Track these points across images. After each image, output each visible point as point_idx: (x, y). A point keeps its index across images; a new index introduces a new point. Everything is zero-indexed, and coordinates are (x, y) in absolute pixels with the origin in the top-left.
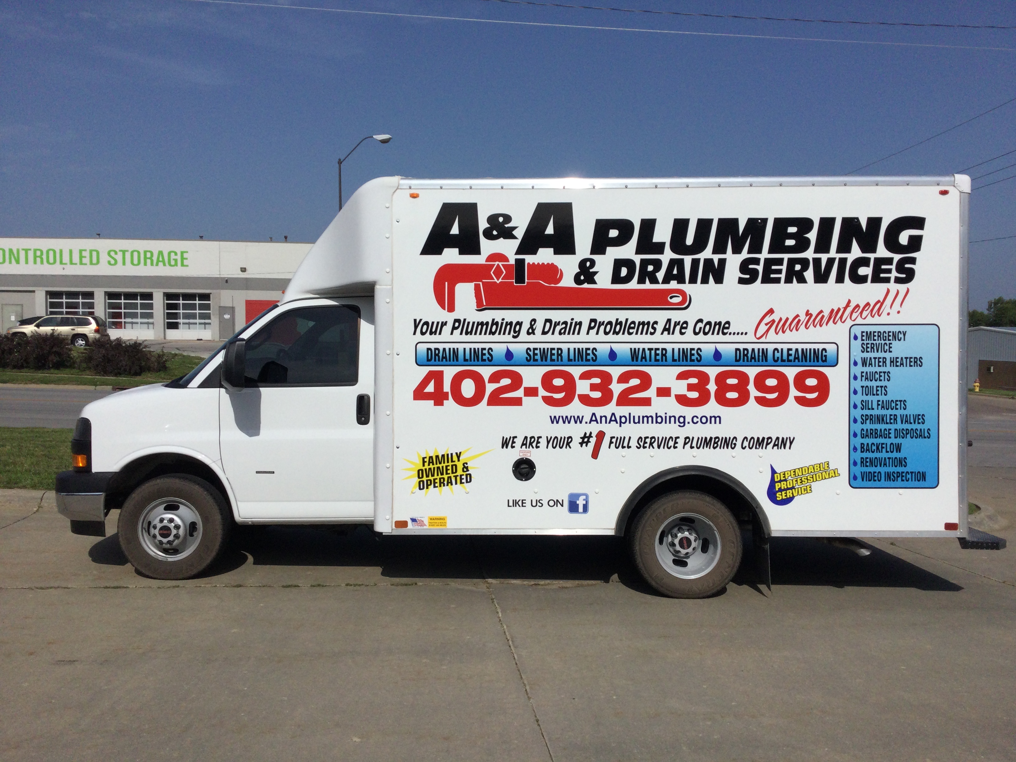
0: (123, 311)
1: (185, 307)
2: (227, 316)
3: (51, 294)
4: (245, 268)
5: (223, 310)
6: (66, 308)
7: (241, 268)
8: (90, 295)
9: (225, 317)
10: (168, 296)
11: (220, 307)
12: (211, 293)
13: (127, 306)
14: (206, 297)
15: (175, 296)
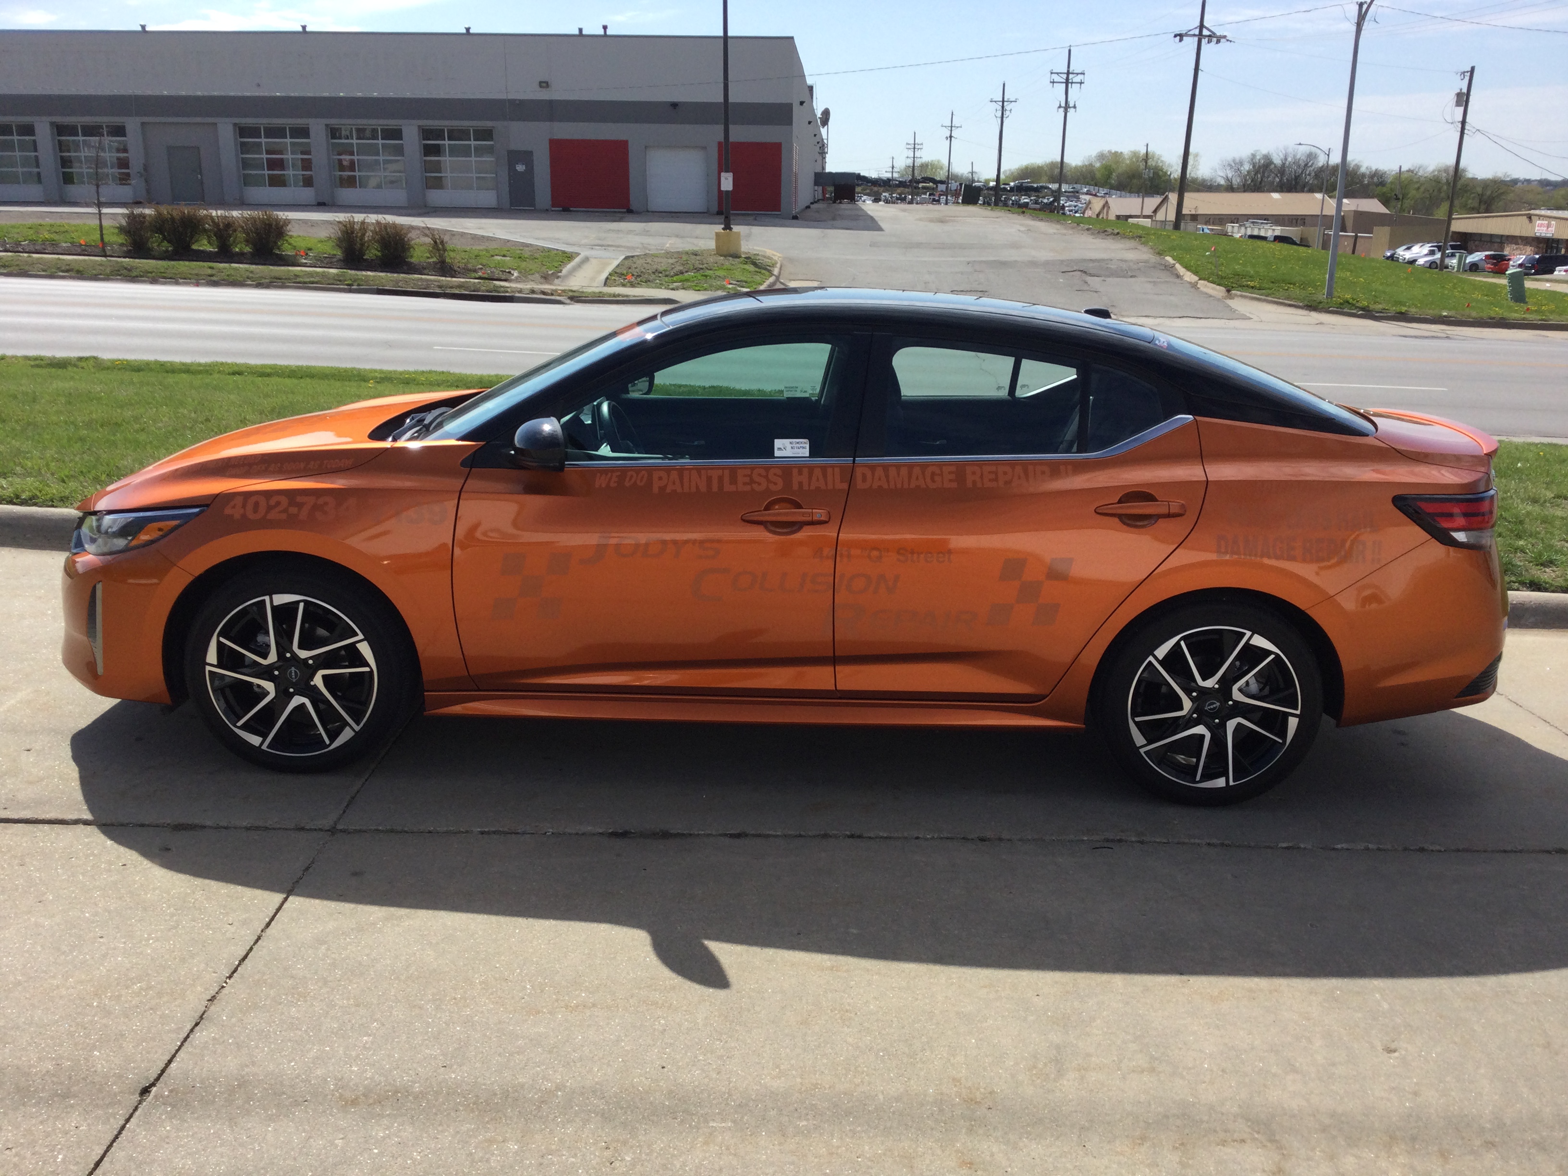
0: (355, 158)
1: (454, 151)
2: (520, 168)
3: (243, 131)
4: (547, 83)
5: (515, 156)
6: (268, 152)
7: (541, 83)
8: (303, 132)
9: (517, 168)
10: (427, 133)
11: (510, 152)
12: (493, 127)
13: (362, 150)
14: (485, 134)
15: (438, 134)
